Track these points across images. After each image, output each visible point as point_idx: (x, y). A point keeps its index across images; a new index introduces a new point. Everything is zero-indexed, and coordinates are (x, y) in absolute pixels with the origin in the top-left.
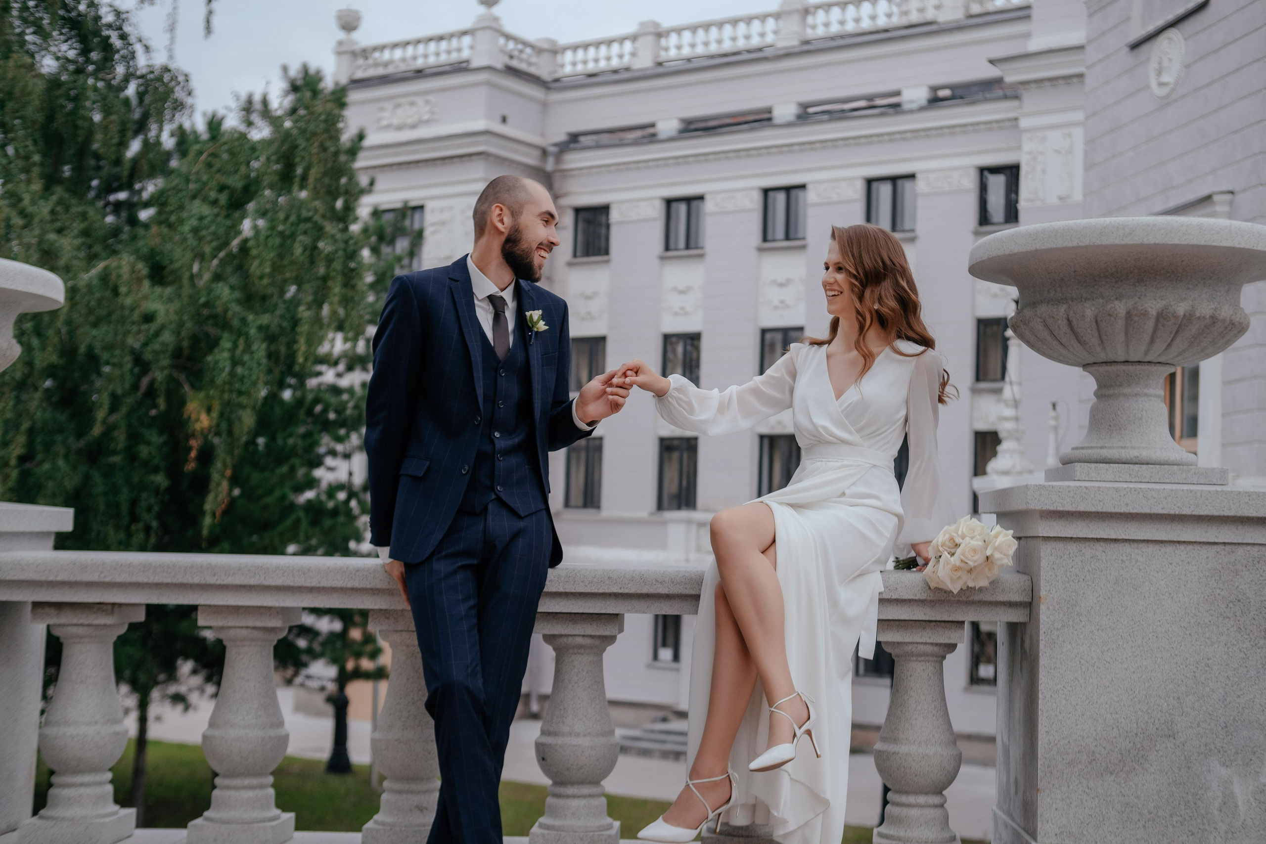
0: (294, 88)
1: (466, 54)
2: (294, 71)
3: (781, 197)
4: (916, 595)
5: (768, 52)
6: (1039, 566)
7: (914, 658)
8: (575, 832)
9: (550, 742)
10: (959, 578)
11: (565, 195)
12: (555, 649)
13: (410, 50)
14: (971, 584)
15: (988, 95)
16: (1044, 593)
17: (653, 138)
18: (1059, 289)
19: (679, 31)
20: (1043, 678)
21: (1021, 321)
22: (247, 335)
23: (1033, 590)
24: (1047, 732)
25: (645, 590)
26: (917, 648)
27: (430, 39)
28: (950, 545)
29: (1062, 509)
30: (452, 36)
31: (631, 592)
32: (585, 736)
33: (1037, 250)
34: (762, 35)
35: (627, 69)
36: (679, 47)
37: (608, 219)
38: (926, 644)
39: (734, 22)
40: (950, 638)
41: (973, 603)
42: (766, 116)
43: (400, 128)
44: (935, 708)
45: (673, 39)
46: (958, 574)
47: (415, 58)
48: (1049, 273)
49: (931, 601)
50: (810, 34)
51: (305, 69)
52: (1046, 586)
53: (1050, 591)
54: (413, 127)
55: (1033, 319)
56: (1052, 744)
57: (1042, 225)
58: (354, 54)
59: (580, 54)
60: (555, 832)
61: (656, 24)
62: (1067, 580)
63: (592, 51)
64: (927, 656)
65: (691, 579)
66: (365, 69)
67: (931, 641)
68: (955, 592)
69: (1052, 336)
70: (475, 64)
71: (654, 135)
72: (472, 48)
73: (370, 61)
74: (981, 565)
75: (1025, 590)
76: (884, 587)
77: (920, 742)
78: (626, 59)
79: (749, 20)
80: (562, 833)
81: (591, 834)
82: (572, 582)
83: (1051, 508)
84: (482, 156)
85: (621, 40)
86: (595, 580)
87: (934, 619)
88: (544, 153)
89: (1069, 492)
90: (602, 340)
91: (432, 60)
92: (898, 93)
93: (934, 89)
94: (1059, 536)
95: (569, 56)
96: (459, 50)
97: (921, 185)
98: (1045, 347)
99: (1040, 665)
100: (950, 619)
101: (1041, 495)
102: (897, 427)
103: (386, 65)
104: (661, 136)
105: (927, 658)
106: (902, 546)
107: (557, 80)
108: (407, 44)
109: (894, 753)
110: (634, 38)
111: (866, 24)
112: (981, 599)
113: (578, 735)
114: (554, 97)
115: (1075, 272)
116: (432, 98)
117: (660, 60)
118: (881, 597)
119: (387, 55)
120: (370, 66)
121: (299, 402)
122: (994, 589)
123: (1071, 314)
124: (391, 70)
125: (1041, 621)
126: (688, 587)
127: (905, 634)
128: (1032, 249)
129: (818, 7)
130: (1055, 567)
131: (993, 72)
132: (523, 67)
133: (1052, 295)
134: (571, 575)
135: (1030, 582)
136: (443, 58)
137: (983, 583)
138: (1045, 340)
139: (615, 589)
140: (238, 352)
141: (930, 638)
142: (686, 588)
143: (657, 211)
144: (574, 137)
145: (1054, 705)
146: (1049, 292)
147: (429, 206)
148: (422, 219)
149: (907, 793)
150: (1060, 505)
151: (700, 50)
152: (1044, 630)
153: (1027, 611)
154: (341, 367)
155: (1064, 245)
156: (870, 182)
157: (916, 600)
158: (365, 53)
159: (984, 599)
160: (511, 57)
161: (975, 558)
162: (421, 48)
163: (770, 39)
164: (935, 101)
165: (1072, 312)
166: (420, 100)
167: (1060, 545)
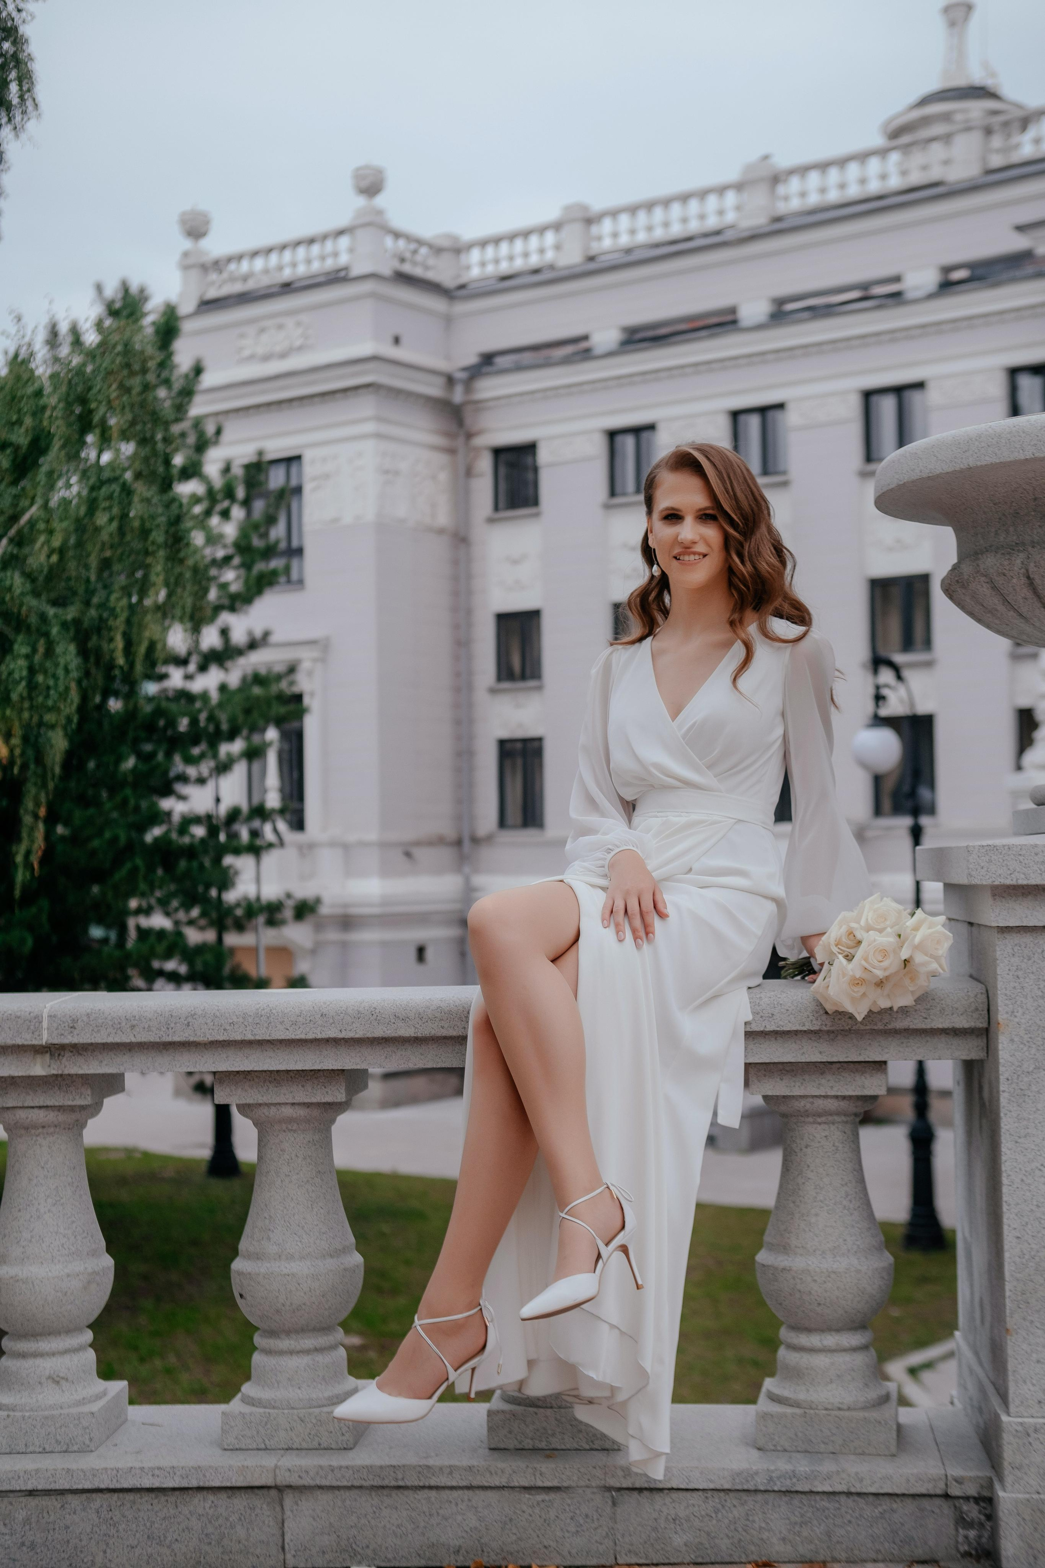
0: (113, 312)
1: (344, 259)
2: (111, 290)
3: (754, 422)
4: (804, 1025)
5: (729, 235)
6: (995, 973)
7: (810, 1119)
8: (293, 1408)
9: (249, 1270)
10: (864, 994)
11: (479, 433)
12: (255, 1124)
13: (274, 258)
14: (884, 1004)
15: (1018, 273)
16: (1005, 1016)
17: (587, 355)
18: (1011, 529)
19: (614, 213)
20: (1008, 1152)
21: (957, 581)
22: (47, 635)
23: (989, 1010)
24: (1018, 1238)
25: (379, 1033)
26: (812, 1103)
27: (298, 243)
28: (850, 943)
29: (1025, 882)
30: (324, 237)
31: (357, 1036)
32: (302, 1258)
33: (971, 468)
34: (721, 212)
35: (552, 267)
36: (615, 235)
37: (535, 461)
38: (826, 1097)
39: (684, 198)
40: (864, 1087)
41: (896, 1032)
42: (729, 318)
43: (267, 358)
44: (847, 1196)
45: (607, 225)
46: (861, 990)
47: (280, 268)
48: (995, 504)
49: (829, 1032)
50: (782, 208)
51: (125, 288)
52: (1006, 1005)
53: (1013, 1012)
54: (283, 355)
55: (974, 578)
56: (1027, 1257)
57: (976, 427)
58: (204, 268)
59: (490, 251)
60: (262, 1410)
61: (584, 208)
62: (1040, 994)
63: (504, 247)
64: (831, 1115)
65: (450, 1012)
66: (220, 286)
67: (833, 1093)
68: (859, 1018)
69: (1006, 603)
70: (355, 272)
71: (588, 350)
72: (351, 250)
73: (225, 275)
74: (896, 973)
75: (977, 1009)
76: (753, 1013)
77: (824, 1252)
78: (550, 256)
79: (702, 194)
80: (271, 1411)
81: (317, 1411)
82: (266, 1025)
83: (1008, 882)
84: (371, 389)
85: (542, 230)
86: (301, 1019)
87: (835, 1059)
88: (450, 380)
89: (1036, 854)
90: (535, 615)
91: (301, 270)
92: (897, 279)
93: (947, 270)
94: (1024, 925)
95: (475, 255)
96: (336, 254)
97: (933, 396)
98: (997, 622)
99: (1003, 1130)
100: (861, 1059)
101: (990, 861)
102: (772, 755)
103: (245, 278)
104: (599, 350)
105: (830, 1118)
106: (789, 942)
107: (462, 287)
108: (269, 251)
109: (784, 1269)
110: (557, 226)
111: (854, 191)
112: (906, 1027)
113: (291, 1258)
114: (460, 308)
115: (1035, 499)
116: (304, 318)
117: (592, 253)
118: (748, 1029)
119: (245, 266)
120: (224, 282)
121: (131, 714)
122: (928, 1009)
123: (1032, 568)
124: (250, 285)
125: (1001, 1061)
126: (446, 1026)
127: (793, 1084)
128: (962, 466)
129: (791, 172)
130: (1020, 973)
131: (1019, 243)
132: (418, 272)
133: (1002, 539)
134: (263, 1012)
135: (985, 996)
136: (316, 266)
137: (907, 1000)
138: (996, 610)
139: (332, 1033)
140: (37, 658)
141: (832, 1087)
142: (443, 1027)
143: (598, 447)
144: (488, 359)
145: (1028, 1194)
146: (996, 534)
147: (308, 456)
148: (300, 474)
149: (809, 1330)
150: (1023, 876)
151: (642, 237)
152: (1006, 1075)
153: (982, 1042)
154: (192, 667)
155: (1012, 459)
156: (868, 396)
157: (805, 1031)
158: (218, 265)
159: (912, 1026)
160: (402, 260)
161: (886, 963)
162: (287, 255)
163: (730, 217)
164: (947, 286)
165: (1032, 565)
166: (290, 322)
167: (1027, 939)
